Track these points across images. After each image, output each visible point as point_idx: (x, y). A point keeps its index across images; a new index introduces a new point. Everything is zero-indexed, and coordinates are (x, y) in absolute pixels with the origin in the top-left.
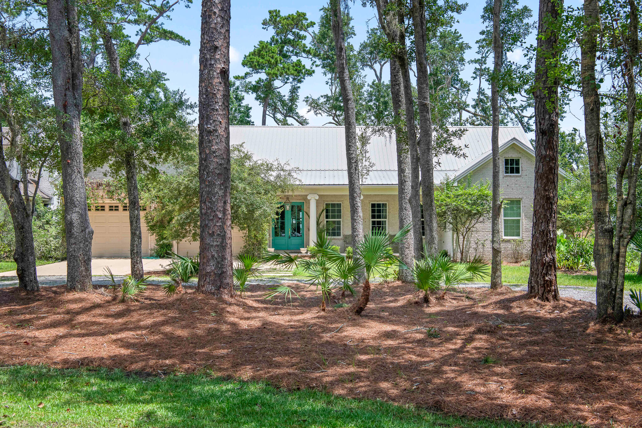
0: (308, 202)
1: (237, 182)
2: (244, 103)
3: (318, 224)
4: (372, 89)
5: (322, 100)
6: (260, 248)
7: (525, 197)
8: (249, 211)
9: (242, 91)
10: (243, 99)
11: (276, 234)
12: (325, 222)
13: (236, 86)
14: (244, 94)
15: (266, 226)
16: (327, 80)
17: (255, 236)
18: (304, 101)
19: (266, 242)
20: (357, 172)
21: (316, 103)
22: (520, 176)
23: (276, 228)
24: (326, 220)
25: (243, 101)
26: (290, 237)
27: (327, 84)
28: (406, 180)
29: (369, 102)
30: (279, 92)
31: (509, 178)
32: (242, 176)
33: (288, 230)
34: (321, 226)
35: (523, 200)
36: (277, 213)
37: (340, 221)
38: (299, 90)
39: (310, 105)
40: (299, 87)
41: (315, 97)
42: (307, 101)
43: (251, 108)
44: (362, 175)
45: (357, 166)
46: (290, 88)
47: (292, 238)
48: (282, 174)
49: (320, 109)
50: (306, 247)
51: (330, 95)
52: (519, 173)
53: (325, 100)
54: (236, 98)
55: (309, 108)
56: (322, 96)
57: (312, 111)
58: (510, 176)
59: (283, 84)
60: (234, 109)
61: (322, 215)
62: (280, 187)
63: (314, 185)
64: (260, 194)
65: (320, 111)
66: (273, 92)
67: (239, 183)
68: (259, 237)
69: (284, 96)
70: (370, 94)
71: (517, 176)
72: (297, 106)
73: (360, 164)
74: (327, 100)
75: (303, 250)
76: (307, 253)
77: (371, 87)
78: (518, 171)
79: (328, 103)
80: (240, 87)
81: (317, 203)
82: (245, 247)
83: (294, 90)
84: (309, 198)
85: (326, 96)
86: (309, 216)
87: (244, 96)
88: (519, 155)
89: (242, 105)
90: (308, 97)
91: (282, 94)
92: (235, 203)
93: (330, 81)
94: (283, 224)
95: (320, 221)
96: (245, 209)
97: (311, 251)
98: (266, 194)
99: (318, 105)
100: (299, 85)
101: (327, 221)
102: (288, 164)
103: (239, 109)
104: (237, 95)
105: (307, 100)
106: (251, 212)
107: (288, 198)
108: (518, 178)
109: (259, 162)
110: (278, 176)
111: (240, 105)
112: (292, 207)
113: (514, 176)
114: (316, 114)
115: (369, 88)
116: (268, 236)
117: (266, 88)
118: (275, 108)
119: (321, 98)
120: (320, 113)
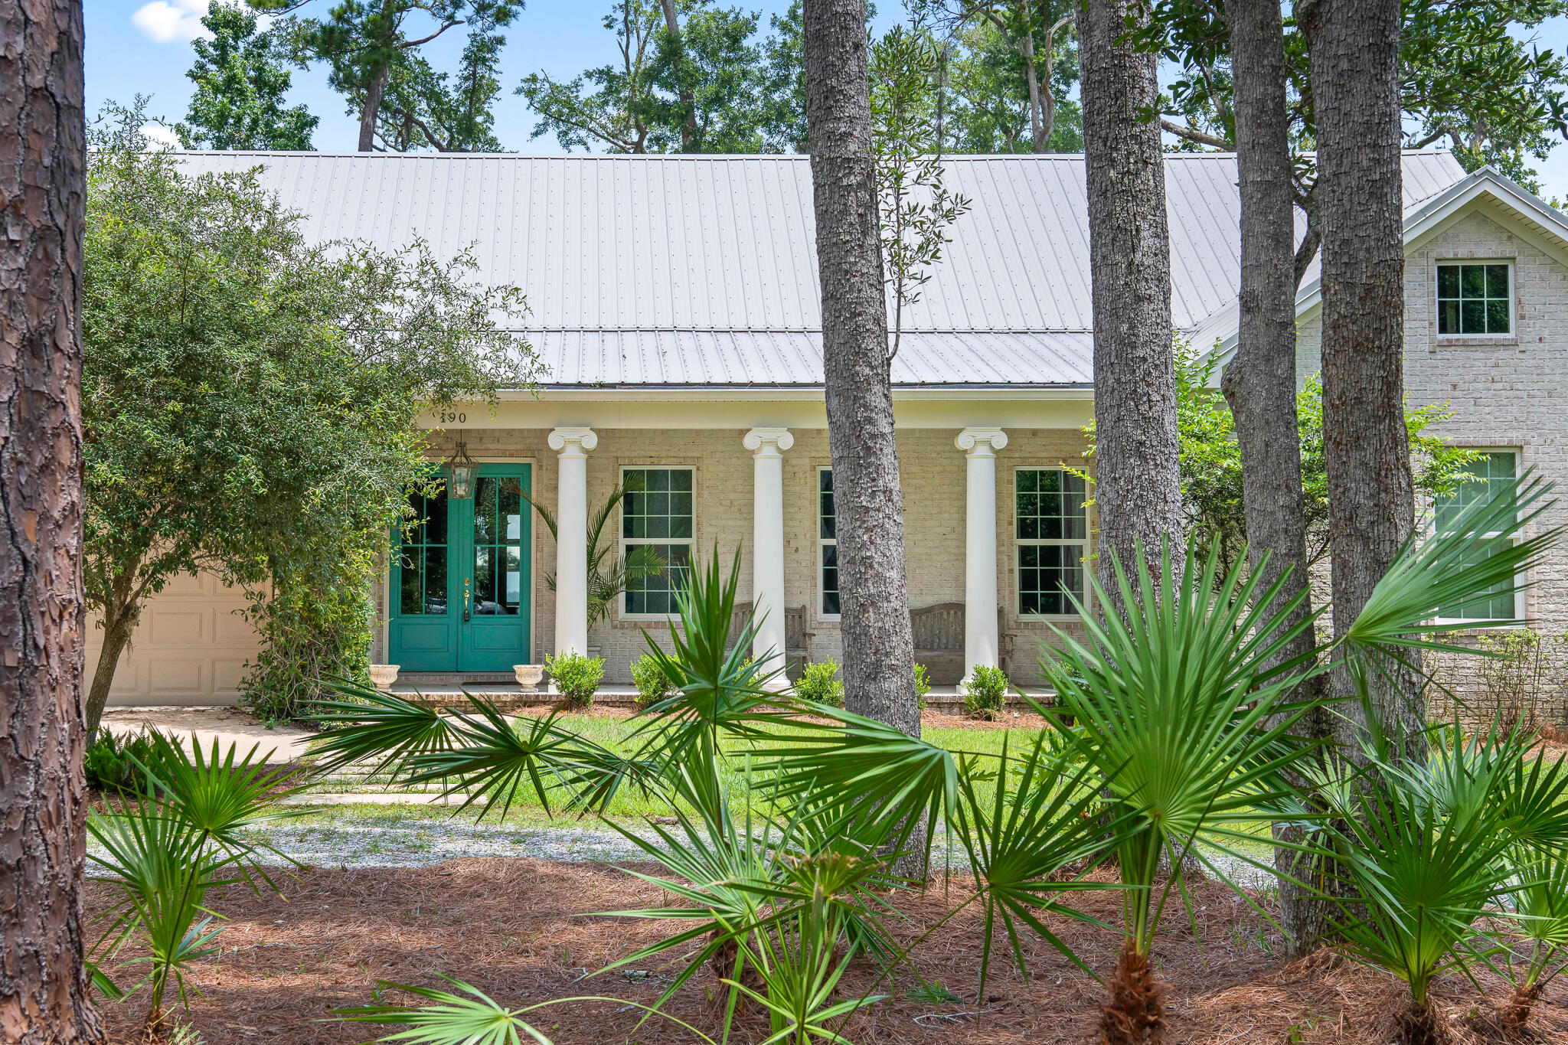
0: (552, 460)
1: (218, 341)
2: (289, 101)
3: (592, 561)
4: (789, 39)
5: (591, 89)
6: (334, 667)
7: (1536, 441)
8: (275, 484)
9: (279, 56)
10: (286, 84)
11: (408, 603)
12: (622, 552)
13: (258, 31)
14: (287, 66)
15: (360, 562)
16: (610, 12)
17: (309, 608)
18: (519, 91)
19: (364, 637)
20: (871, 241)
21: (568, 103)
22: (1515, 344)
23: (407, 576)
24: (624, 542)
25: (285, 94)
26: (466, 618)
27: (609, 26)
28: (1143, 288)
29: (776, 86)
30: (423, 63)
31: (1459, 354)
32: (244, 314)
33: (462, 588)
34: (603, 570)
35: (1529, 453)
36: (416, 500)
37: (686, 548)
38: (502, 53)
39: (545, 109)
40: (500, 41)
41: (564, 80)
42: (530, 93)
43: (314, 122)
44: (897, 261)
45: (872, 205)
46: (467, 42)
47: (477, 620)
48: (440, 309)
49: (582, 125)
50: (539, 660)
51: (619, 69)
52: (1503, 327)
53: (601, 88)
54: (259, 82)
55: (540, 118)
56: (589, 75)
57: (552, 133)
58: (1465, 345)
59: (439, 23)
60: (247, 121)
61: (608, 521)
62: (431, 372)
63: (579, 385)
64: (331, 400)
65: (583, 133)
66: (401, 60)
67: (233, 345)
68: (328, 611)
69: (444, 77)
70: (783, 58)
71: (1497, 345)
72: (489, 118)
73: (886, 201)
74: (609, 91)
75: (528, 675)
76: (543, 684)
77: (785, 28)
78: (1499, 325)
79: (612, 100)
80: (275, 41)
81: (590, 469)
82: (265, 658)
83: (480, 54)
84: (554, 442)
85: (605, 74)
86: (554, 528)
87: (287, 75)
88: (1509, 250)
89: (280, 107)
90: (534, 79)
91: (437, 69)
92: (209, 444)
93: (620, 16)
94: (437, 558)
95: (601, 545)
96: (255, 476)
97: (562, 677)
98: (358, 401)
99: (572, 109)
100: (499, 31)
101: (630, 549)
102: (472, 264)
103: (267, 125)
104: (260, 70)
105: (529, 89)
106: (290, 489)
107: (461, 446)
108: (1502, 354)
109: (333, 256)
110: (422, 322)
111: (271, 109)
112: (481, 485)
113: (1482, 345)
114: (567, 145)
115: (776, 31)
116: (371, 613)
117: (369, 35)
118: (409, 120)
119: (585, 81)
120: (581, 141)
